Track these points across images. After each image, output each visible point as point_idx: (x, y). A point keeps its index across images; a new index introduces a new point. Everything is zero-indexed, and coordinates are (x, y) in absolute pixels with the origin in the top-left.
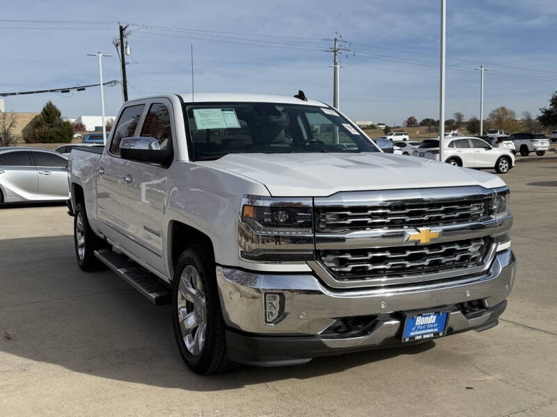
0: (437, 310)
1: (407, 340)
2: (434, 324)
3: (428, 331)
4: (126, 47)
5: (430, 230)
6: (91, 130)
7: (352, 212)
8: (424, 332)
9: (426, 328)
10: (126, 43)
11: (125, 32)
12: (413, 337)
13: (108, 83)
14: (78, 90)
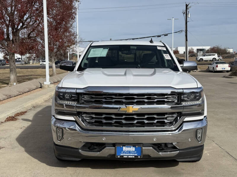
0: (135, 145)
1: (119, 157)
2: (134, 151)
3: (131, 154)
4: (188, 14)
5: (133, 107)
6: (182, 53)
7: (95, 96)
8: (128, 154)
9: (130, 153)
10: (188, 12)
11: (188, 7)
12: (123, 156)
13: (179, 32)
14: (165, 36)
